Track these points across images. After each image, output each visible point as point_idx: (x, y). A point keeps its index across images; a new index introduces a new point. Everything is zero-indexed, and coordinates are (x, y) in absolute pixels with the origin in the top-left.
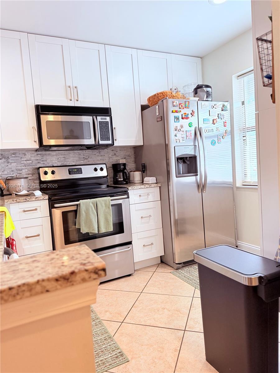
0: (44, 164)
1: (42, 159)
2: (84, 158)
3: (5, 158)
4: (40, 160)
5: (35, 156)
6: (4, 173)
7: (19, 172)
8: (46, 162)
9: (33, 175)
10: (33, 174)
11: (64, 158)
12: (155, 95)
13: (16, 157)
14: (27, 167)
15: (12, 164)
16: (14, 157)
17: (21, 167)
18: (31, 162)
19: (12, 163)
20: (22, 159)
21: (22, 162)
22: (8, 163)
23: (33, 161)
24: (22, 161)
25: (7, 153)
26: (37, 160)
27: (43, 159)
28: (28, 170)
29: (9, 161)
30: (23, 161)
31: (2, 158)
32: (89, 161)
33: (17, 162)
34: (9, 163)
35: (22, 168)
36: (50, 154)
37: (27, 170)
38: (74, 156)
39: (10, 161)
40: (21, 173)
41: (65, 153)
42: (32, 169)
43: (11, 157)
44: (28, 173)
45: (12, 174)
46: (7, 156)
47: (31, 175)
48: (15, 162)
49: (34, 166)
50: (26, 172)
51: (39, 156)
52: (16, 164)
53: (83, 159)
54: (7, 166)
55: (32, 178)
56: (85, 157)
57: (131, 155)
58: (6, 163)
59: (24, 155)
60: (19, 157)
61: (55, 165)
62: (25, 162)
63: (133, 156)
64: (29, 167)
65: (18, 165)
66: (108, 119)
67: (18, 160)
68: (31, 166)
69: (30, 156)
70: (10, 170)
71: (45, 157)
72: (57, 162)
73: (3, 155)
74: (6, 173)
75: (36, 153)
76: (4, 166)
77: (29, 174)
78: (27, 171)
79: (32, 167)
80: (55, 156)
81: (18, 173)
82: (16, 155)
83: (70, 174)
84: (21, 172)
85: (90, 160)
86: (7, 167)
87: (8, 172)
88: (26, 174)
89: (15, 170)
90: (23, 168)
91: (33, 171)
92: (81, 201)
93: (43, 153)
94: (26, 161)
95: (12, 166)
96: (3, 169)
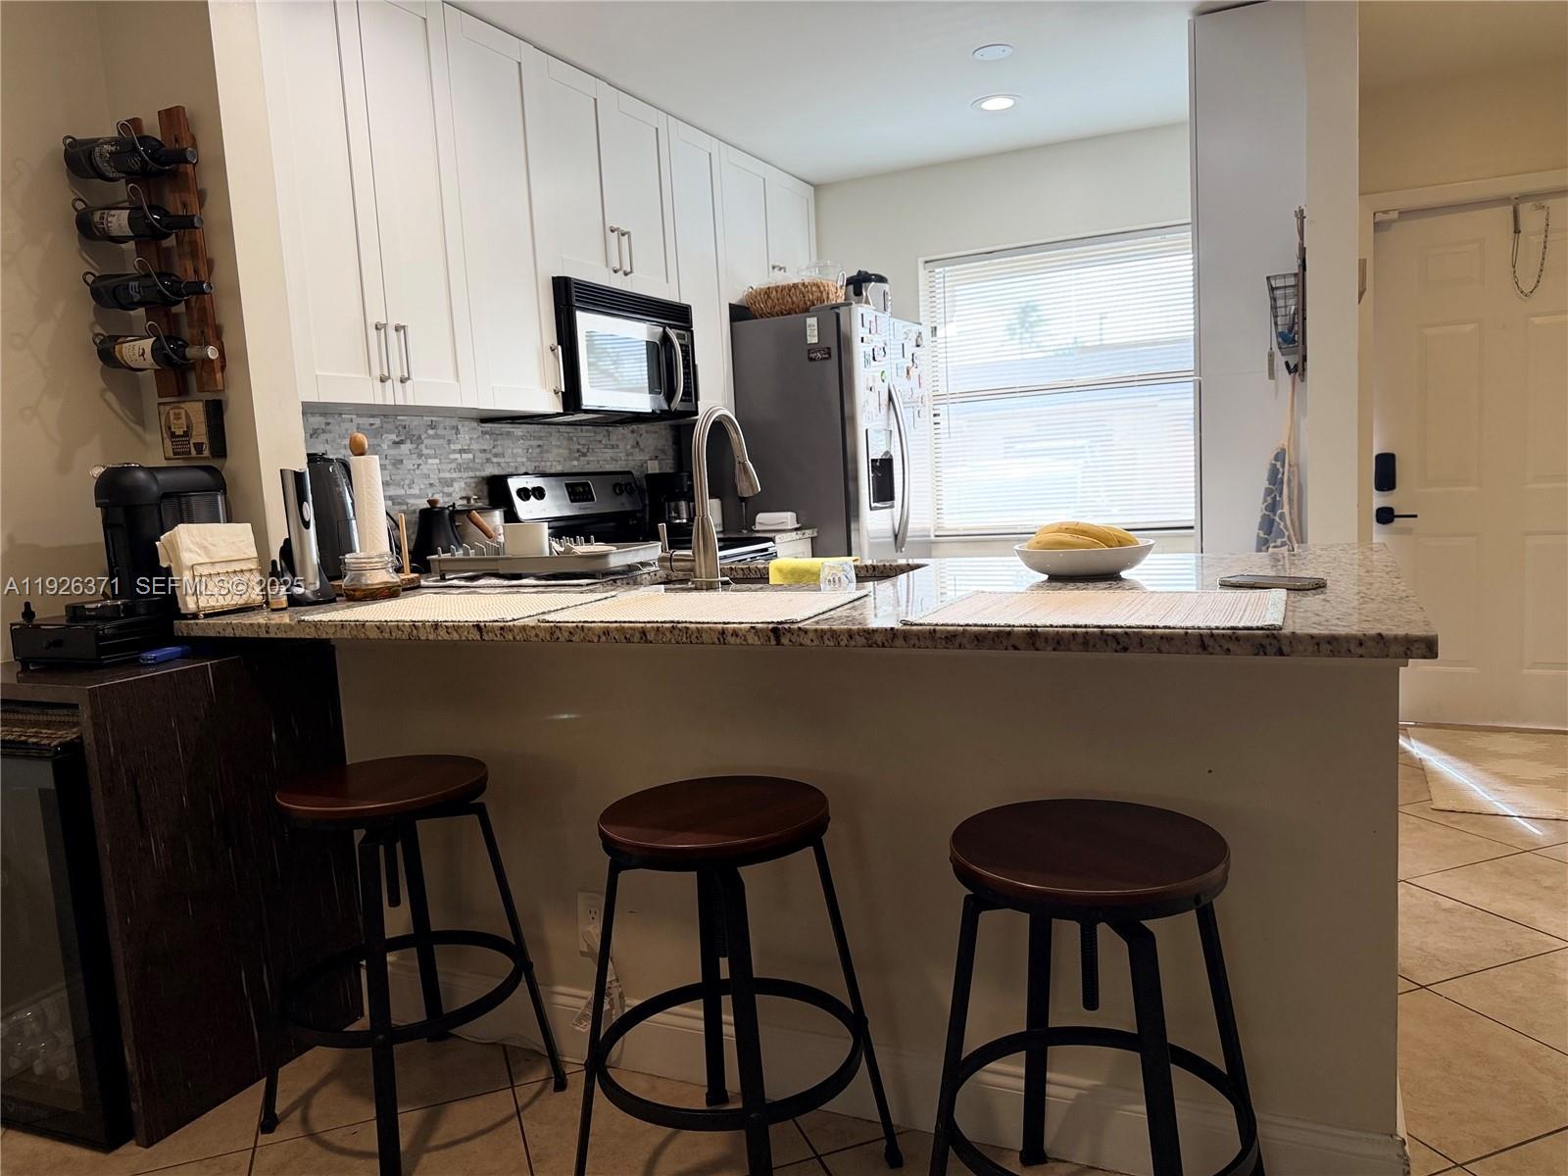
0: (499, 464)
1: (494, 448)
2: (578, 451)
3: (412, 438)
4: (491, 451)
5: (481, 437)
6: (413, 491)
11: (538, 450)
13: (438, 437)
14: (463, 475)
15: (430, 461)
16: (434, 437)
17: (449, 471)
18: (471, 456)
19: (429, 456)
20: (453, 447)
21: (452, 456)
22: (420, 456)
23: (476, 455)
24: (450, 453)
25: (415, 423)
26: (485, 450)
27: (495, 451)
28: (464, 484)
30: (454, 452)
32: (588, 463)
33: (441, 455)
34: (423, 458)
35: (452, 476)
36: (509, 433)
38: (559, 443)
39: (425, 452)
40: (449, 495)
41: (542, 434)
42: (476, 480)
43: (425, 438)
46: (417, 433)
48: (435, 456)
50: (459, 489)
51: (488, 437)
52: (438, 461)
53: (577, 455)
54: (419, 465)
56: (580, 447)
57: (666, 448)
58: (415, 456)
59: (454, 432)
60: (443, 437)
62: (458, 456)
63: (670, 453)
64: (466, 475)
65: (444, 467)
67: (442, 447)
68: (472, 470)
69: (469, 437)
70: (427, 482)
72: (525, 460)
75: (481, 429)
76: (411, 467)
79: (472, 474)
83: (570, 500)
85: (591, 459)
86: (417, 472)
87: (421, 489)
89: (436, 482)
90: (454, 475)
94: (460, 451)
95: (428, 466)
96: (409, 476)
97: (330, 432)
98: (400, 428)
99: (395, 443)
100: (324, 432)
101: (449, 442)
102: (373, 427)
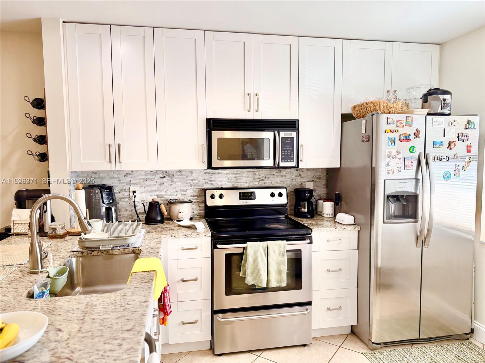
0: (212, 184)
2: (259, 178)
3: (169, 176)
4: (208, 179)
5: (203, 174)
6: (167, 193)
7: (183, 193)
8: (215, 182)
9: (198, 198)
10: (198, 196)
11: (235, 178)
12: (363, 104)
13: (182, 175)
14: (192, 188)
15: (177, 183)
16: (180, 175)
18: (197, 181)
19: (177, 182)
20: (188, 178)
21: (188, 181)
23: (200, 181)
26: (205, 179)
27: (211, 179)
28: (193, 191)
29: (173, 179)
30: (189, 180)
31: (167, 176)
32: (265, 183)
33: (182, 181)
34: (174, 182)
35: (187, 188)
37: (192, 191)
38: (248, 176)
39: (175, 180)
40: (185, 195)
41: (238, 173)
42: (198, 190)
43: (176, 175)
44: (193, 194)
45: (175, 194)
46: (172, 174)
47: (196, 197)
48: (180, 182)
49: (200, 186)
50: (191, 193)
51: (208, 174)
52: (181, 183)
53: (258, 180)
54: (171, 185)
55: (198, 200)
56: (260, 177)
57: (321, 176)
58: (170, 182)
59: (190, 173)
60: (185, 175)
61: (224, 187)
63: (324, 178)
64: (194, 188)
65: (183, 185)
66: (293, 134)
67: (184, 178)
68: (197, 186)
69: (196, 175)
71: (213, 176)
72: (227, 182)
73: (168, 172)
74: (169, 193)
75: (204, 172)
76: (168, 185)
77: (194, 196)
78: (193, 193)
79: (198, 188)
80: (226, 176)
81: (182, 194)
82: (182, 173)
83: (240, 199)
84: (185, 193)
85: (266, 181)
86: (170, 187)
87: (171, 193)
88: (191, 196)
89: (179, 190)
90: (188, 188)
91: (199, 192)
92: (249, 244)
93: (212, 171)
94: (192, 180)
95: (176, 185)
96: (166, 188)
97: (133, 174)
98: (164, 172)
99: (161, 177)
100: (130, 174)
101: (187, 176)
102: (152, 172)
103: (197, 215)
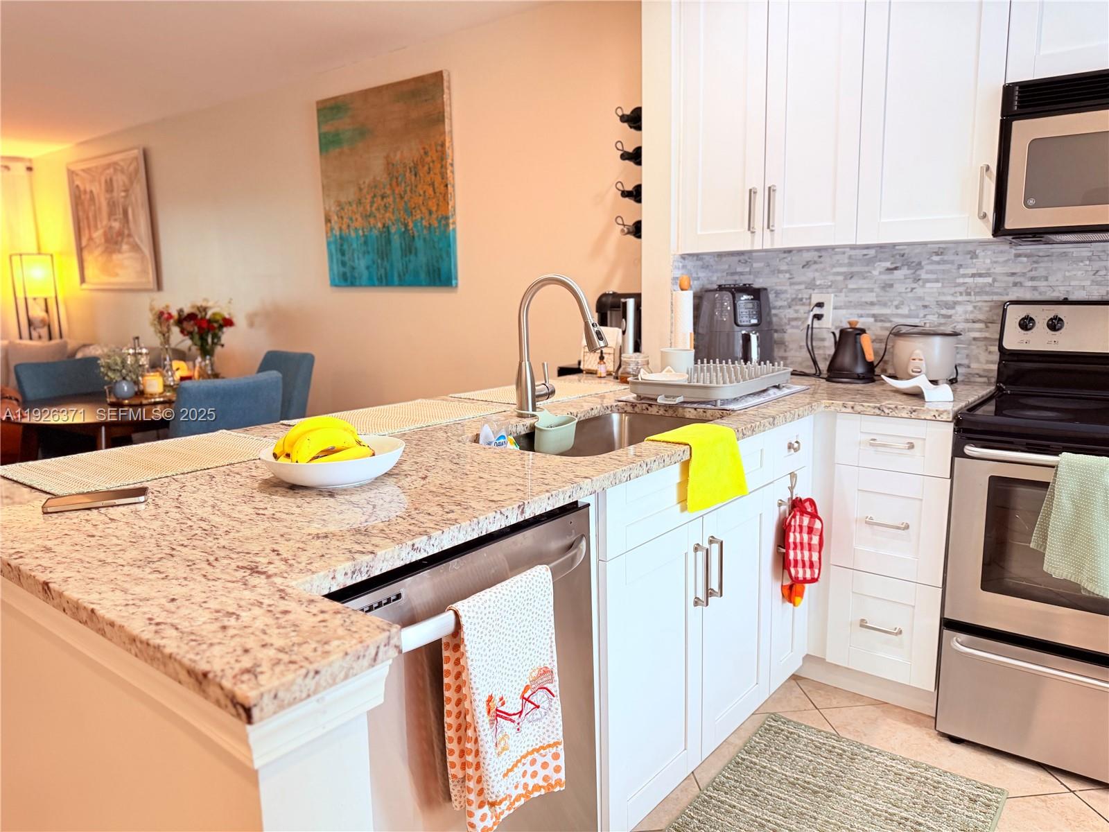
0: (1035, 288)
1: (1031, 270)
3: (908, 264)
4: (1024, 274)
5: (1009, 260)
6: (900, 311)
7: (944, 312)
8: (1045, 283)
9: (987, 327)
10: (987, 323)
13: (944, 262)
14: (973, 298)
15: (928, 285)
16: (938, 263)
17: (952, 295)
18: (989, 280)
19: (928, 281)
20: (962, 271)
21: (961, 280)
22: (917, 280)
23: (999, 278)
24: (959, 277)
25: (917, 251)
26: (1013, 274)
27: (1033, 274)
28: (975, 307)
29: (919, 275)
30: (964, 276)
31: (903, 265)
33: (944, 279)
34: (920, 282)
35: (956, 299)
36: (1065, 254)
37: (970, 308)
39: (924, 276)
40: (950, 317)
42: (989, 304)
43: (928, 264)
44: (971, 317)
45: (921, 315)
46: (916, 260)
47: (981, 325)
48: (937, 281)
49: (997, 294)
50: (966, 312)
51: (1025, 259)
52: (939, 285)
54: (913, 289)
55: (987, 335)
58: (911, 280)
59: (969, 256)
60: (952, 262)
61: (1072, 298)
62: (970, 280)
64: (978, 298)
65: (945, 290)
67: (949, 271)
68: (987, 293)
69: (988, 261)
70: (920, 303)
71: (1042, 265)
72: (1088, 283)
73: (906, 255)
74: (904, 311)
75: (1013, 251)
76: (904, 290)
77: (974, 322)
78: (972, 312)
80: (1087, 263)
81: (939, 315)
82: (946, 258)
84: (950, 312)
86: (910, 295)
87: (910, 310)
88: (967, 321)
89: (933, 305)
90: (960, 299)
91: (990, 311)
93: (1039, 250)
94: (973, 275)
95: (926, 290)
96: (899, 298)
97: (821, 263)
98: (898, 257)
99: (888, 269)
100: (815, 262)
101: (960, 266)
102: (865, 257)
103: (981, 376)
